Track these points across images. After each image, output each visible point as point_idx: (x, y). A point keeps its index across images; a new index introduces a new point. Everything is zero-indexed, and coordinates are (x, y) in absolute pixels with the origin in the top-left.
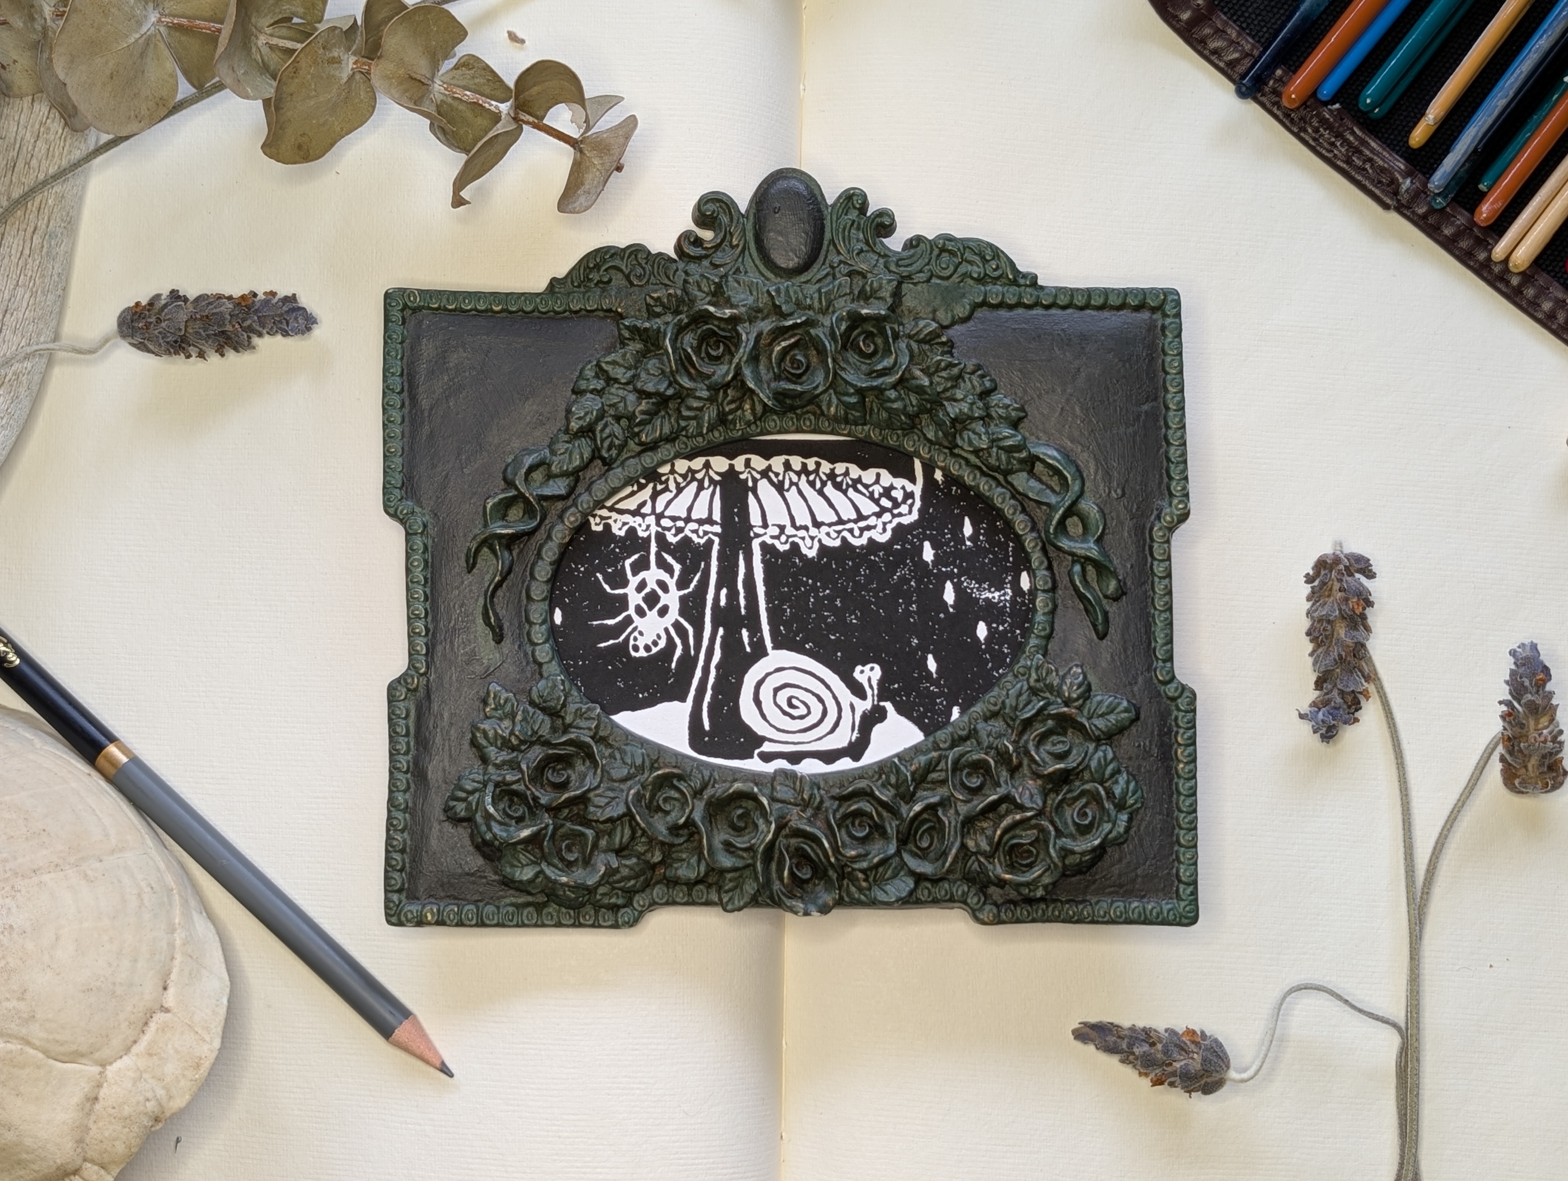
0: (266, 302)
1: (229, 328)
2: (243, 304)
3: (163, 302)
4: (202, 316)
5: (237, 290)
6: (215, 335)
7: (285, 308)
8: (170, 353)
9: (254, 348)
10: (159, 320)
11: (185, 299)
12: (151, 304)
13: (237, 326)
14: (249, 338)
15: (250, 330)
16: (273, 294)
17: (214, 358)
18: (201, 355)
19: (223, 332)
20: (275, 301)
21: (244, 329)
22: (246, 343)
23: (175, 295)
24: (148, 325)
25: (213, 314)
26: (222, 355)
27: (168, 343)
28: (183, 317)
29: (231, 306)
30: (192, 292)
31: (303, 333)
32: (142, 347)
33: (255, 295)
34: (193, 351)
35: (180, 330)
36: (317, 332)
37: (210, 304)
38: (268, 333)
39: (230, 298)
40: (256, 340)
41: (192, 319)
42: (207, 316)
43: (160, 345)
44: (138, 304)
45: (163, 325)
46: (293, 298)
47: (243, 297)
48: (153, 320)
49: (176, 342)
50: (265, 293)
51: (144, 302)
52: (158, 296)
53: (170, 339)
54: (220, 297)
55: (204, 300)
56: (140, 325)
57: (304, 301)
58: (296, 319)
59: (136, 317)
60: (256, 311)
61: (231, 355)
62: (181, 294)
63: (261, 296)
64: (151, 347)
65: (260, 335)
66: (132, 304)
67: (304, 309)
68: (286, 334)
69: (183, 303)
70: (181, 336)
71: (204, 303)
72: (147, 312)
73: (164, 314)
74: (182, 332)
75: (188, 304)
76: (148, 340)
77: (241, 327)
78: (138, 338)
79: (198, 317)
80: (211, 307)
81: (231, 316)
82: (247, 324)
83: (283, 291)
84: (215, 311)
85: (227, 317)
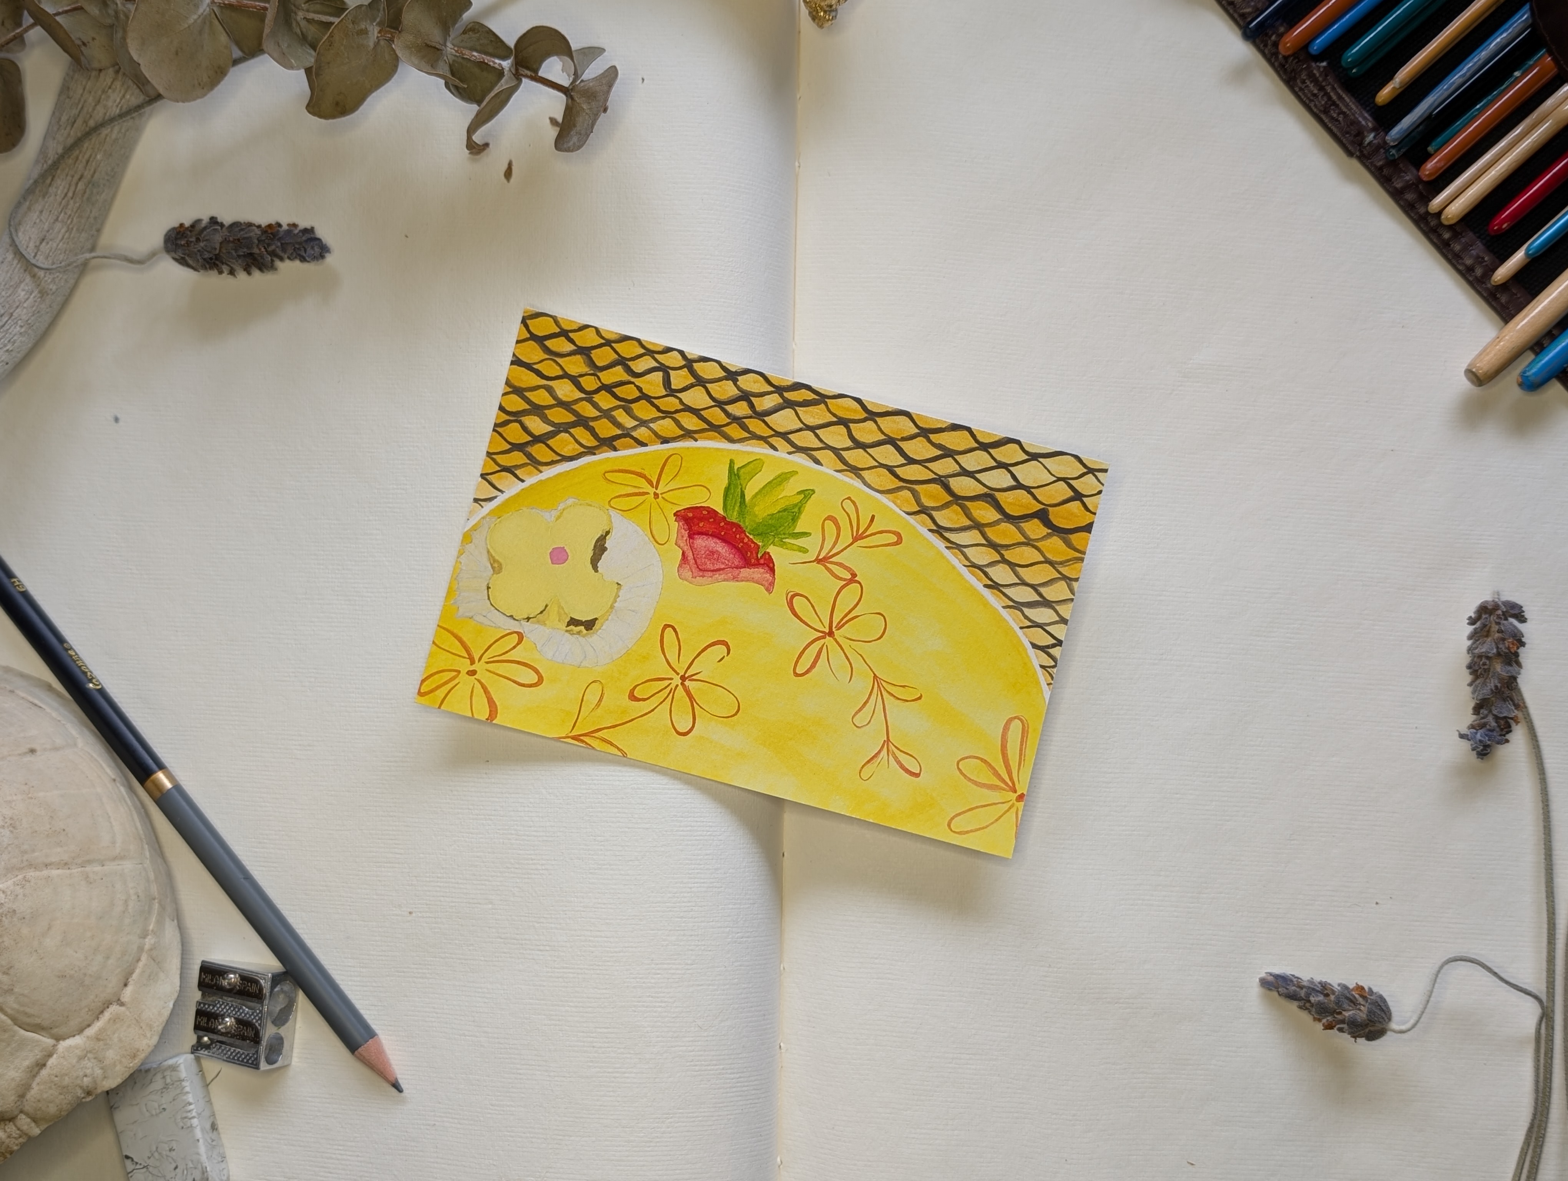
0: (288, 232)
1: (256, 251)
2: (269, 231)
3: (203, 226)
4: (234, 240)
5: (263, 219)
6: (244, 256)
7: (304, 238)
8: (206, 269)
9: (276, 269)
10: (198, 240)
11: (222, 225)
12: (193, 226)
13: (263, 249)
14: (272, 261)
15: (274, 254)
16: (295, 226)
17: (242, 275)
18: (232, 273)
19: (251, 254)
20: (296, 232)
21: (269, 253)
22: (270, 265)
23: (213, 220)
24: (188, 244)
25: (244, 238)
26: (249, 273)
27: (204, 259)
28: (218, 238)
29: (259, 233)
30: (227, 218)
31: (318, 260)
32: (182, 261)
33: (279, 225)
34: (225, 269)
35: (216, 249)
36: (329, 259)
37: (242, 230)
38: (289, 258)
39: (259, 227)
40: (278, 263)
41: (225, 241)
42: (239, 240)
43: (196, 261)
44: (182, 225)
45: (202, 244)
46: (309, 231)
47: (270, 226)
48: (193, 239)
49: (211, 259)
50: (289, 225)
51: (187, 224)
52: (199, 221)
53: (207, 255)
54: (250, 225)
55: (237, 227)
56: (183, 243)
57: (320, 233)
58: (313, 248)
59: (179, 236)
60: (279, 240)
61: (257, 273)
62: (219, 220)
63: (285, 227)
64: (190, 262)
65: (281, 259)
66: (177, 225)
67: (319, 240)
68: (303, 259)
69: (219, 228)
70: (215, 255)
71: (237, 229)
72: (189, 233)
73: (202, 236)
74: (217, 252)
75: (224, 229)
76: (188, 256)
77: (266, 251)
78: (180, 254)
79: (231, 239)
80: (242, 233)
81: (259, 241)
82: (273, 247)
83: (303, 224)
84: (245, 236)
85: (256, 241)
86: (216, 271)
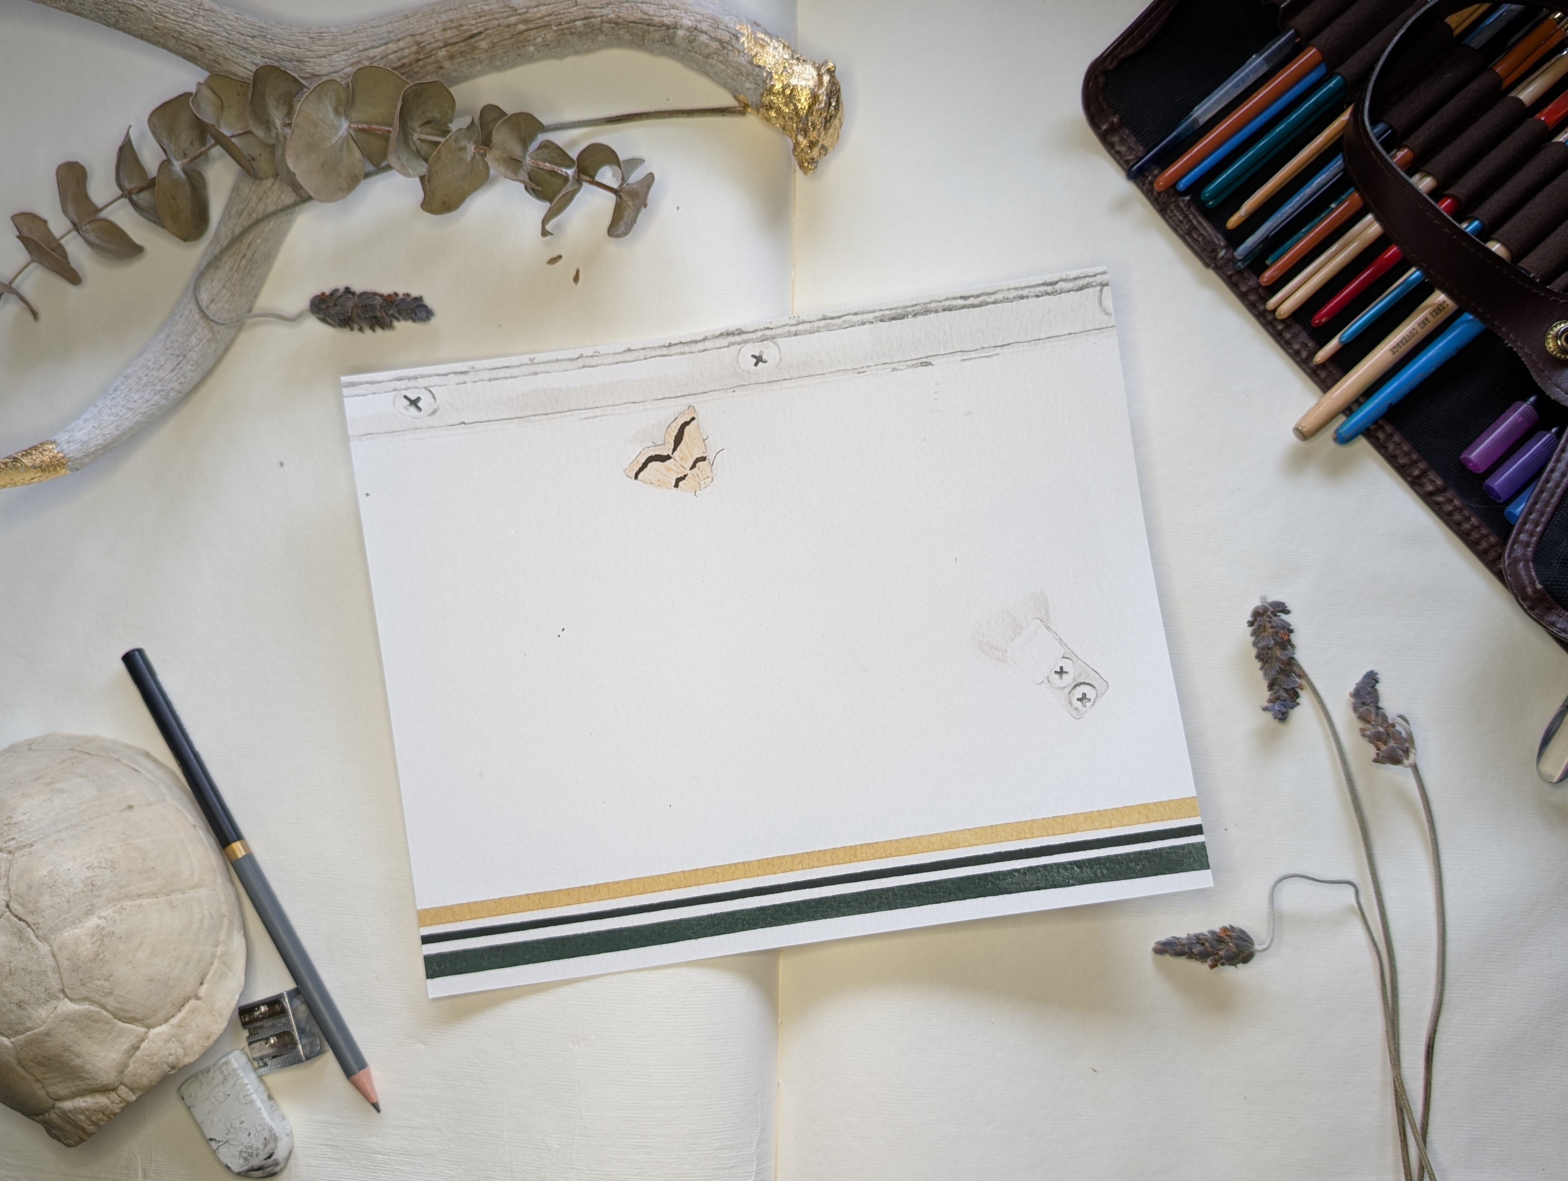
0: (403, 300)
1: (378, 314)
2: (389, 299)
3: (339, 294)
4: (363, 306)
5: (386, 290)
6: (370, 318)
7: (415, 305)
8: (341, 326)
9: (394, 327)
10: (335, 305)
11: (353, 294)
12: (332, 294)
13: (384, 314)
14: (391, 321)
15: (393, 316)
16: (408, 295)
17: (368, 332)
18: (361, 329)
19: (375, 317)
20: (408, 300)
21: (388, 316)
22: (389, 324)
23: (348, 290)
24: (328, 308)
25: (370, 305)
26: (374, 330)
27: (340, 320)
28: (350, 304)
29: (381, 300)
30: (358, 288)
31: (425, 321)
32: (323, 320)
33: (396, 294)
34: (356, 327)
35: (348, 312)
36: (434, 321)
37: (368, 298)
38: (403, 319)
39: (381, 296)
40: (396, 323)
41: (356, 306)
42: (366, 306)
43: (335, 321)
44: (323, 294)
45: (338, 308)
46: (419, 299)
47: (389, 296)
48: (332, 304)
49: (345, 319)
50: (404, 295)
51: (327, 292)
52: (336, 290)
53: (342, 317)
54: (375, 294)
55: (365, 295)
56: (324, 306)
57: (428, 301)
58: (421, 312)
59: (321, 302)
60: (397, 306)
61: (379, 331)
62: (352, 290)
63: (401, 296)
64: (330, 321)
65: (398, 320)
66: (319, 293)
67: (426, 306)
68: (414, 320)
69: (351, 296)
70: (349, 317)
71: (365, 297)
72: (329, 300)
73: (339, 301)
74: (349, 315)
75: (355, 297)
76: (328, 316)
77: (387, 314)
78: (322, 316)
79: (360, 305)
80: (368, 300)
81: (381, 306)
82: (390, 312)
83: (415, 293)
84: (371, 303)
85: (379, 307)
86: (349, 329)
